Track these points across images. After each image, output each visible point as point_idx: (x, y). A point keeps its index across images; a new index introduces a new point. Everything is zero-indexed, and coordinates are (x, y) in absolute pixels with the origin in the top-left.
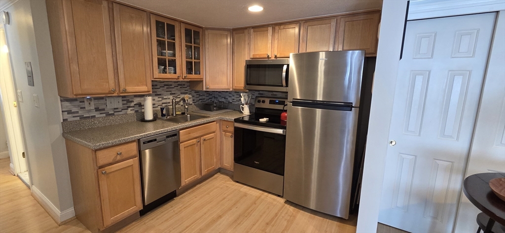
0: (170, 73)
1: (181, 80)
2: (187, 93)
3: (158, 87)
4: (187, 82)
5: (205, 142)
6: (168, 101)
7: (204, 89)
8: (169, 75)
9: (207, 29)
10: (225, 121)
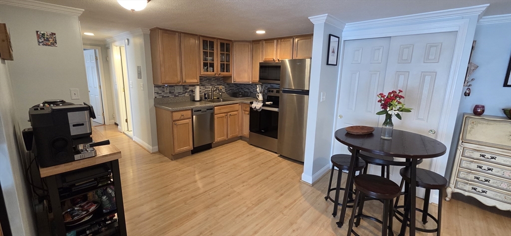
0: (210, 71)
1: (217, 76)
2: (221, 85)
3: (203, 81)
4: (222, 77)
5: (231, 117)
6: (209, 89)
7: (233, 82)
8: (210, 73)
9: (235, 41)
10: (244, 103)
